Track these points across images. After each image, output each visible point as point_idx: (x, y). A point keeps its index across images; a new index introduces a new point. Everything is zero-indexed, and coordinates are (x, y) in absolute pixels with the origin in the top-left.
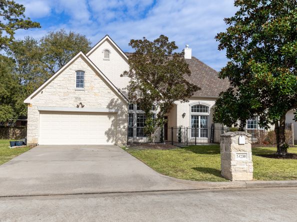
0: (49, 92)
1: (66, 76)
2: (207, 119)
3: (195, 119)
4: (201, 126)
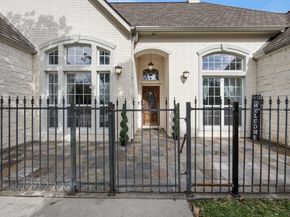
2: (239, 84)
3: (212, 84)
4: (228, 101)
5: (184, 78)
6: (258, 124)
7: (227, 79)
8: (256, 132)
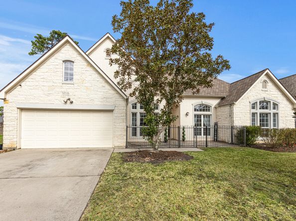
0: (30, 86)
1: (51, 67)
2: (209, 118)
3: (198, 118)
4: (204, 125)
5: (187, 115)
6: (217, 135)
7: (204, 116)
8: (216, 138)
